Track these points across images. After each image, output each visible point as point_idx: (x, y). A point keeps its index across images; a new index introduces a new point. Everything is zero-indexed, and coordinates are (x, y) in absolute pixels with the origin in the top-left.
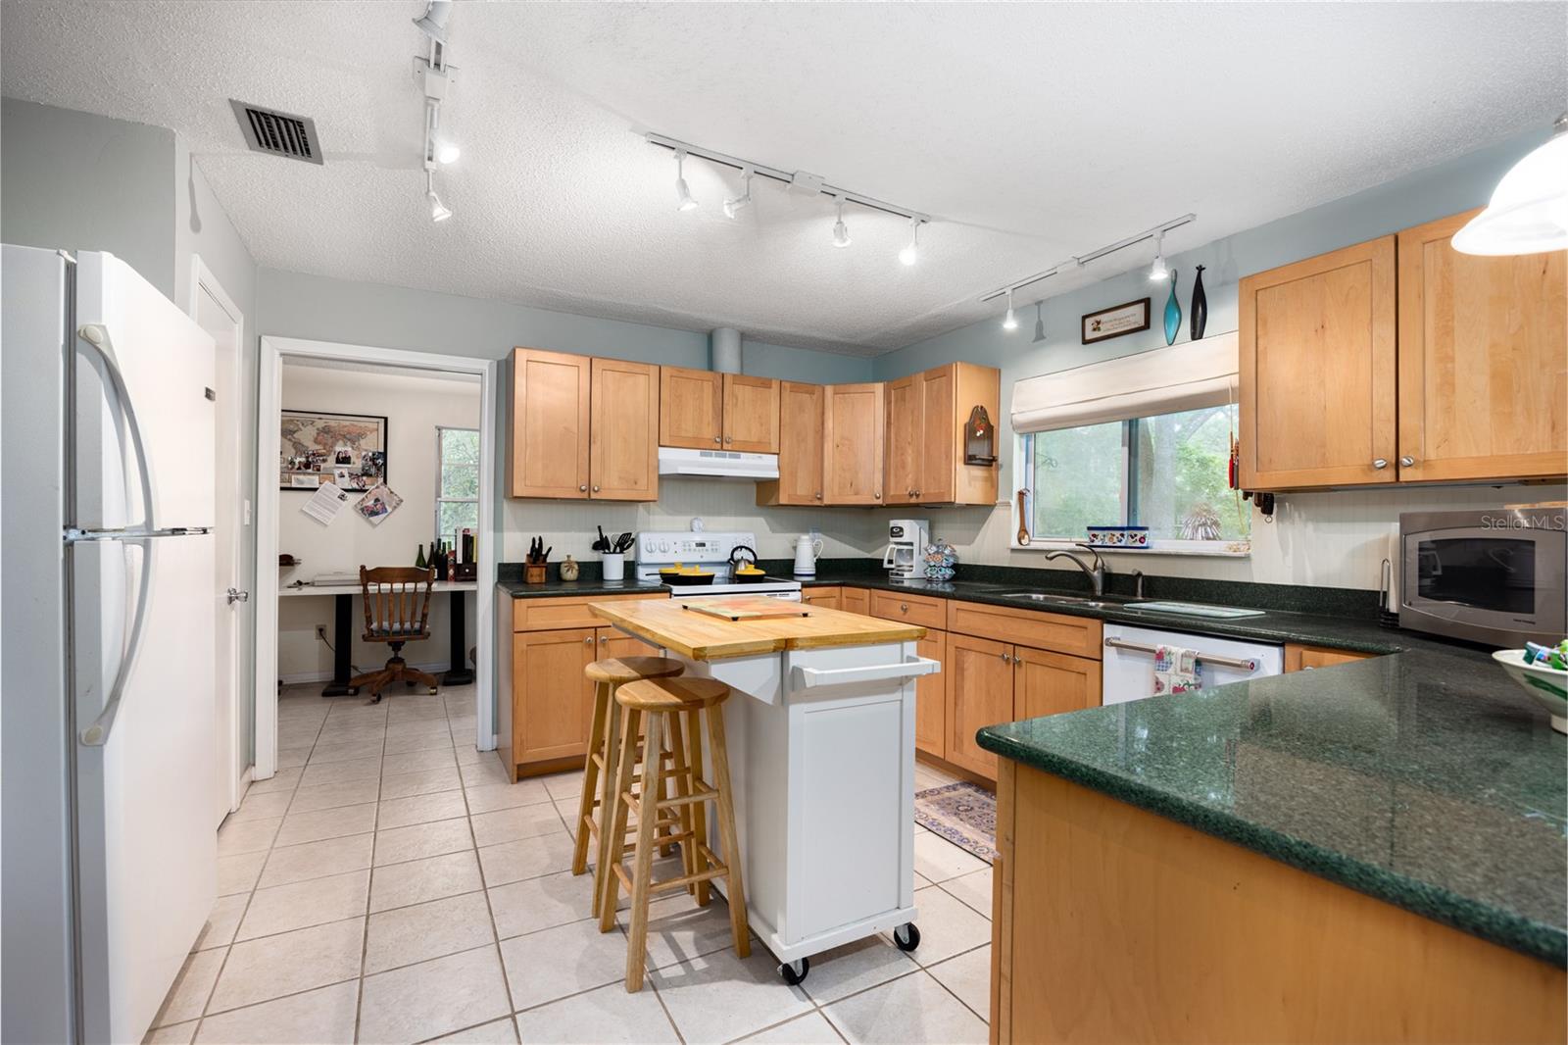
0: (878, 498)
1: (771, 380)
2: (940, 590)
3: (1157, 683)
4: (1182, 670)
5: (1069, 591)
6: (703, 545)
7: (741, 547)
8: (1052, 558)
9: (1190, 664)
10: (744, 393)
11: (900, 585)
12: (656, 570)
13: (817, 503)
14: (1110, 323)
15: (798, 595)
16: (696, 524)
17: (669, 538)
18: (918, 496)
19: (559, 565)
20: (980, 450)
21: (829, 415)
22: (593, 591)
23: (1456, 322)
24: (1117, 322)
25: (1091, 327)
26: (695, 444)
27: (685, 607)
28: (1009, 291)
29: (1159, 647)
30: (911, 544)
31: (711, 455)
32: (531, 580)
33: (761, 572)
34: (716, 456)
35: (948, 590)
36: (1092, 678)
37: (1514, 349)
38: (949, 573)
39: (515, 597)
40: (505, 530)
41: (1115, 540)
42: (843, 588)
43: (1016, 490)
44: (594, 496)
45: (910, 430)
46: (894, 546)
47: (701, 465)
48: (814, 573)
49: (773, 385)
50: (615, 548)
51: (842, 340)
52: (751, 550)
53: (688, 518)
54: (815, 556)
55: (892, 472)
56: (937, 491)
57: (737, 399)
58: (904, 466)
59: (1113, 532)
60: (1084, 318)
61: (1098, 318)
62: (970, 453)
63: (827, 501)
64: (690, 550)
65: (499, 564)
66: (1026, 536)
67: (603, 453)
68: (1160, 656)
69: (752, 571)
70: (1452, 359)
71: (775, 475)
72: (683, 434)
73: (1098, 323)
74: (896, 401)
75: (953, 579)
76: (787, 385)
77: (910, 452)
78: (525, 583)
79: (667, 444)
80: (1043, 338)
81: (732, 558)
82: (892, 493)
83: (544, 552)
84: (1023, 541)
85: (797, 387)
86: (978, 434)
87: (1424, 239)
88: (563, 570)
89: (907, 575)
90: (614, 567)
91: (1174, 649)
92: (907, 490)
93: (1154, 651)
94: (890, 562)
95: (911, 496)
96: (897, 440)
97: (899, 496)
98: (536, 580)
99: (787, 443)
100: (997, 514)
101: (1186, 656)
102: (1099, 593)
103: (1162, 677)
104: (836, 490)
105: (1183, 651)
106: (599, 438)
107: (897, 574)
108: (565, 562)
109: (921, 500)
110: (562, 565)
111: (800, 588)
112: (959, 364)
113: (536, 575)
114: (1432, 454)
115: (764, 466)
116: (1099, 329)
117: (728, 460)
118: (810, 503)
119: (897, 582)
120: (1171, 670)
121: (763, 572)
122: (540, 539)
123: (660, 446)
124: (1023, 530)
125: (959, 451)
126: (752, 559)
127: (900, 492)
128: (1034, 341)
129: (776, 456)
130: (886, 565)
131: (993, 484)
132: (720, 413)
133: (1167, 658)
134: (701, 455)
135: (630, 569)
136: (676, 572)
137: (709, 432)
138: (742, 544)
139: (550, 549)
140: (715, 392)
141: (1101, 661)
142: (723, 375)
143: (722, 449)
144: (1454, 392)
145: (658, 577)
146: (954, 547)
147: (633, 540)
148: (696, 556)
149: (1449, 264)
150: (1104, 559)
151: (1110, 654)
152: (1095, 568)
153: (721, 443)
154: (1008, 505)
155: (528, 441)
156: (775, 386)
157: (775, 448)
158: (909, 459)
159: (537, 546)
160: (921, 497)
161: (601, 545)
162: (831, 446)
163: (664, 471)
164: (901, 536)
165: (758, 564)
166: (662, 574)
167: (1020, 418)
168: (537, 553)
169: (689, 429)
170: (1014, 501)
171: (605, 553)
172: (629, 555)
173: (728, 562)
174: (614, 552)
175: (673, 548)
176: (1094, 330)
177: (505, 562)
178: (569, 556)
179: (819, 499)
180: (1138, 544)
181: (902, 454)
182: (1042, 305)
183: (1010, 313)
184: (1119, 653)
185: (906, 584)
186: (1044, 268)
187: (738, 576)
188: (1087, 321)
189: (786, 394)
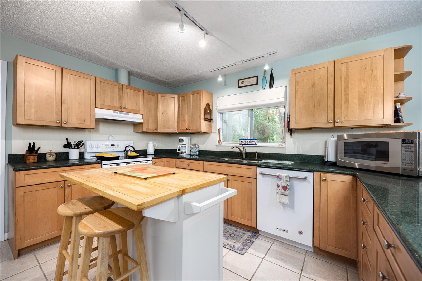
0: (176, 130)
1: (140, 89)
2: (195, 158)
3: (278, 185)
4: (285, 181)
5: (235, 157)
6: (114, 145)
7: (129, 146)
8: (233, 148)
9: (288, 179)
10: (130, 92)
11: (182, 157)
12: (94, 155)
13: (156, 131)
14: (246, 82)
15: (151, 162)
16: (111, 138)
17: (100, 143)
18: (189, 130)
19: (45, 154)
20: (208, 116)
21: (160, 103)
22: (64, 165)
23: (349, 85)
24: (249, 82)
25: (241, 83)
26: (111, 108)
27: (115, 173)
28: (220, 69)
29: (277, 174)
30: (186, 144)
31: (117, 113)
32: (28, 161)
33: (138, 154)
34: (120, 113)
35: (198, 158)
36: (254, 184)
37: (364, 92)
38: (198, 153)
39: (15, 170)
40: (12, 140)
41: (248, 143)
42: (166, 159)
43: (218, 129)
44: (63, 125)
45: (186, 109)
46: (180, 145)
47: (113, 116)
48: (154, 154)
49: (141, 91)
50: (75, 146)
51: (164, 80)
52: (132, 147)
53: (108, 136)
54: (154, 149)
55: (180, 122)
56: (196, 128)
57: (128, 94)
58: (184, 120)
59: (247, 140)
60: (239, 80)
61: (243, 80)
62: (206, 117)
63: (159, 131)
64: (108, 147)
65: (9, 155)
66: (221, 142)
67: (68, 108)
68: (278, 177)
69: (134, 154)
70: (349, 95)
71: (142, 121)
72: (106, 104)
73: (243, 82)
74: (182, 101)
75: (199, 154)
76: (146, 92)
77: (186, 116)
78: (25, 163)
79: (99, 107)
80: (226, 85)
81: (125, 150)
82: (180, 129)
83: (36, 149)
84: (220, 143)
85: (149, 93)
86: (208, 112)
87: (342, 62)
88: (47, 156)
89: (185, 154)
90: (74, 155)
91: (282, 175)
92: (185, 128)
93: (276, 176)
94: (179, 150)
95: (187, 129)
96: (182, 113)
97: (183, 130)
98: (32, 161)
99: (146, 111)
100: (212, 135)
101: (287, 177)
102: (244, 158)
103: (279, 183)
104: (162, 127)
105: (285, 175)
106: (67, 101)
107: (181, 154)
108: (48, 153)
109: (190, 131)
110: (47, 155)
111: (152, 159)
112: (203, 90)
113: (31, 159)
114: (343, 119)
115: (138, 118)
116: (243, 84)
117: (124, 115)
118: (153, 131)
119: (181, 156)
120: (282, 181)
121: (138, 155)
122: (34, 143)
123: (96, 107)
124: (220, 140)
125: (203, 117)
126: (133, 150)
127: (184, 128)
128: (223, 86)
129: (142, 115)
130: (178, 151)
131: (211, 127)
132: (121, 98)
133: (280, 177)
134: (114, 112)
135: (82, 155)
136: (103, 155)
137: (117, 104)
138: (129, 145)
139: (39, 148)
140: (119, 90)
141: (257, 179)
142: (122, 85)
143: (122, 111)
144: (349, 103)
145: (96, 157)
146: (199, 145)
147: (83, 144)
148: (111, 149)
149: (348, 70)
150: (246, 148)
151: (259, 177)
152: (243, 151)
153: (122, 109)
154: (216, 133)
155: (26, 99)
156: (142, 91)
157: (141, 112)
158: (186, 119)
159: (32, 146)
160: (190, 130)
161: (68, 145)
162: (160, 113)
163: (97, 117)
164: (183, 142)
165: (136, 151)
166: (96, 156)
167: (219, 108)
168: (32, 149)
169: (108, 102)
170: (217, 132)
171: (69, 149)
172: (82, 149)
173: (124, 151)
174: (74, 148)
175: (101, 146)
176: (242, 84)
177: (13, 153)
178: (50, 151)
179: (156, 130)
180: (255, 144)
181: (184, 117)
182: (226, 76)
183: (220, 76)
184: (262, 176)
185: (184, 156)
186: (231, 63)
187: (128, 156)
188: (240, 81)
189: (145, 95)
